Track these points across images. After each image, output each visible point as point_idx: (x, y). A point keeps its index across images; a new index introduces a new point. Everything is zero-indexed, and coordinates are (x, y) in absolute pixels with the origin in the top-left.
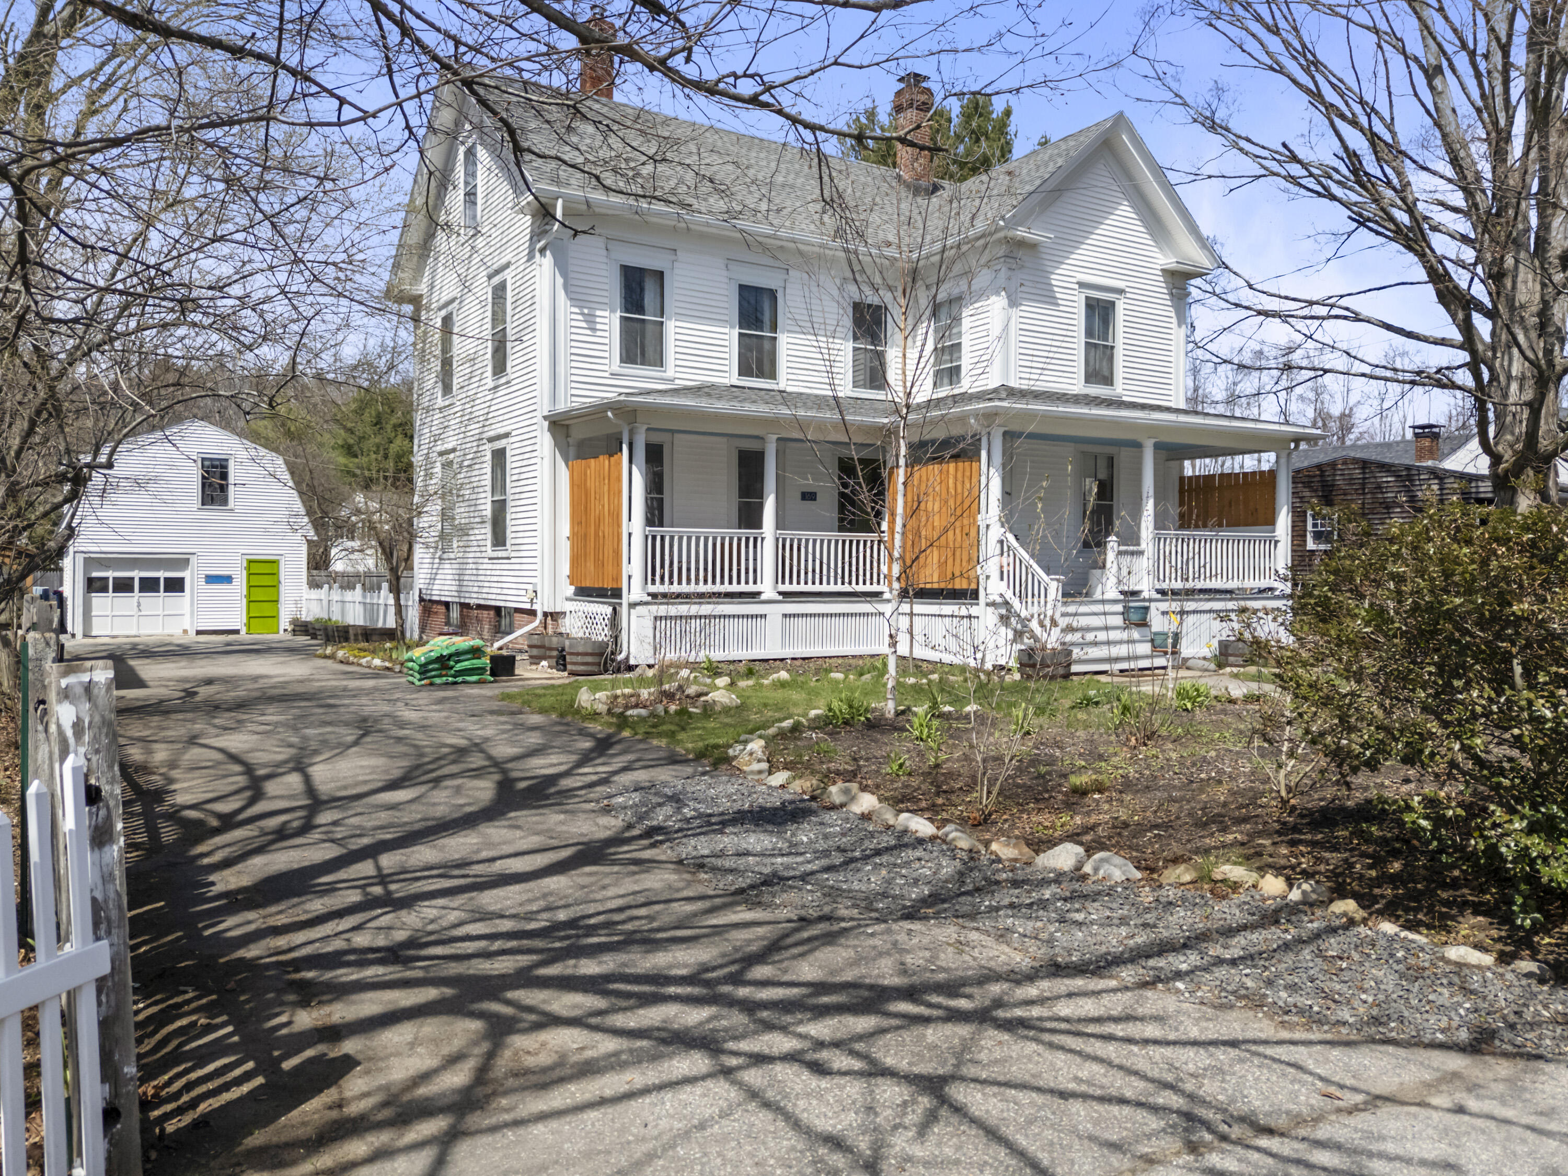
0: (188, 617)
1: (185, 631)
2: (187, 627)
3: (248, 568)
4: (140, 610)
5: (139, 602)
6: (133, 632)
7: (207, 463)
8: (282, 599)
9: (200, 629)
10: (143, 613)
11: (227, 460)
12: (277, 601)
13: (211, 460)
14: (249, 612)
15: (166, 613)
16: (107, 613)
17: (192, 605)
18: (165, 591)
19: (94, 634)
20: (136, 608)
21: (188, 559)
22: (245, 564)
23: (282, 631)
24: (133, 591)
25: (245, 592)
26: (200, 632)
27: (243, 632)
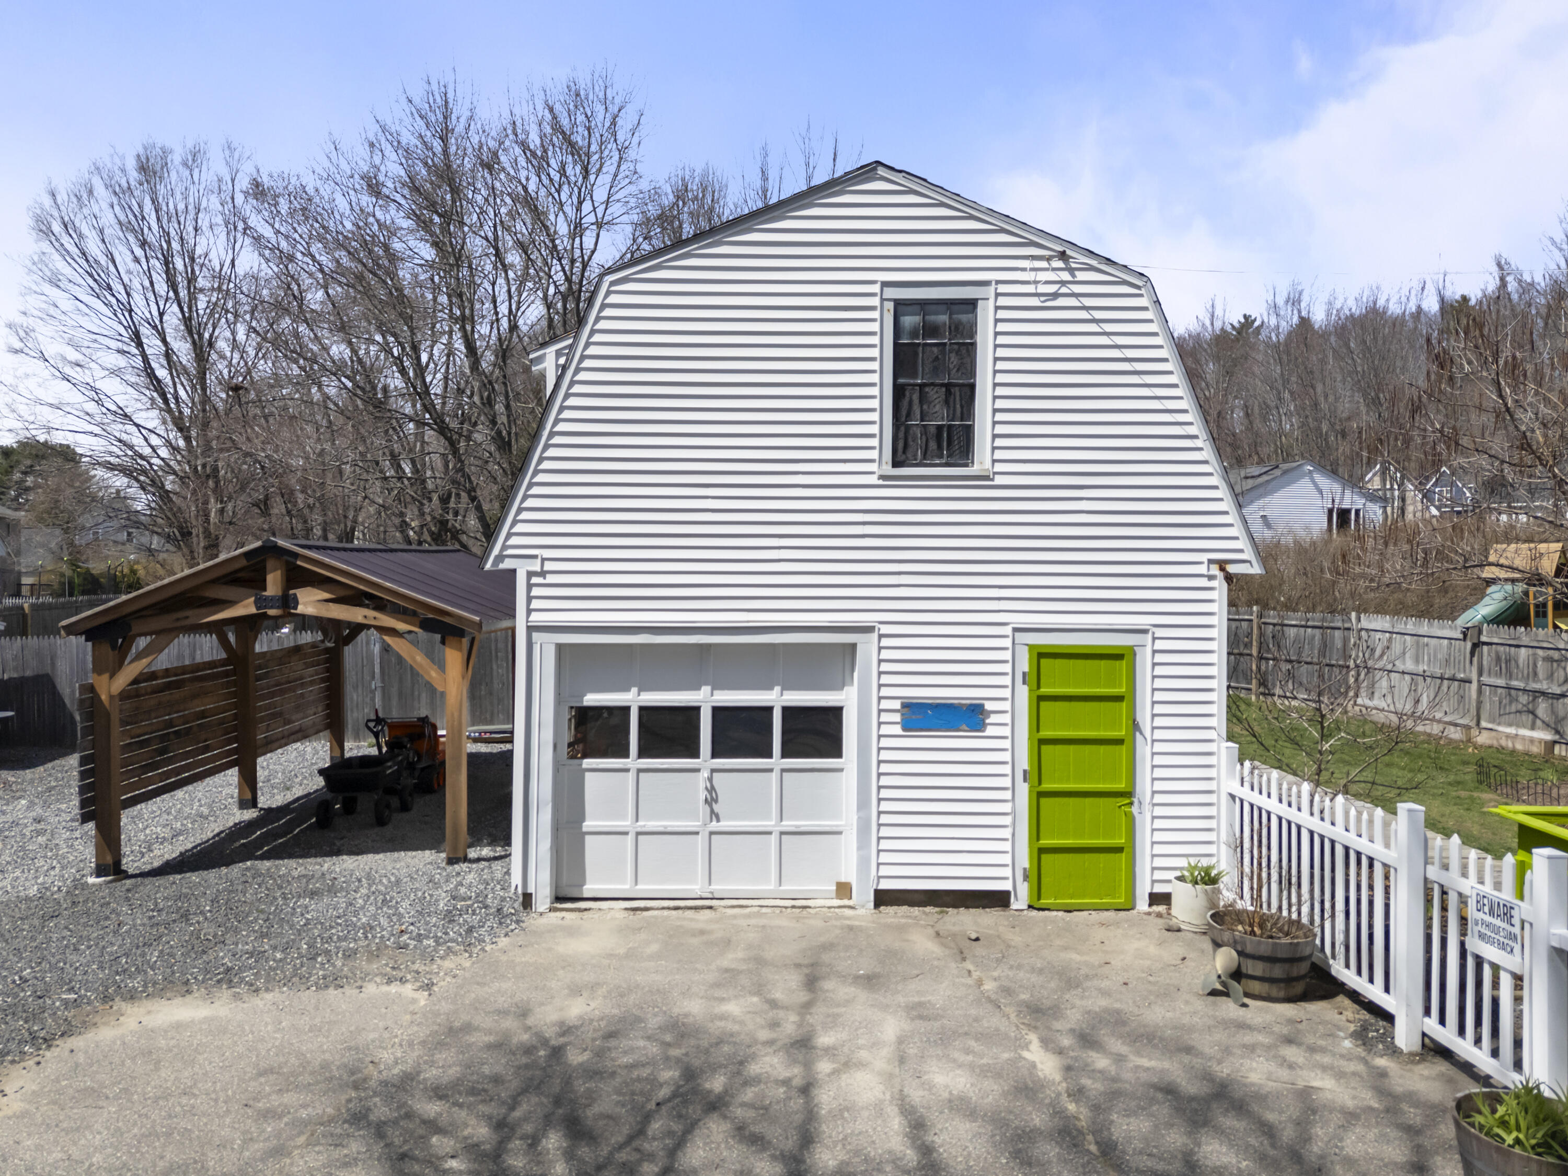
0: (850, 839)
1: (844, 890)
2: (850, 875)
3: (1035, 678)
4: (714, 815)
5: (711, 789)
6: (696, 887)
7: (909, 321)
8: (1144, 786)
9: (885, 885)
10: (724, 825)
11: (972, 304)
12: (1128, 794)
13: (923, 305)
14: (1036, 830)
15: (789, 824)
16: (625, 823)
17: (863, 804)
18: (787, 753)
19: (590, 889)
20: (704, 810)
21: (853, 646)
22: (1024, 665)
23: (1143, 905)
24: (694, 753)
25: (1024, 763)
26: (883, 898)
27: (1019, 903)
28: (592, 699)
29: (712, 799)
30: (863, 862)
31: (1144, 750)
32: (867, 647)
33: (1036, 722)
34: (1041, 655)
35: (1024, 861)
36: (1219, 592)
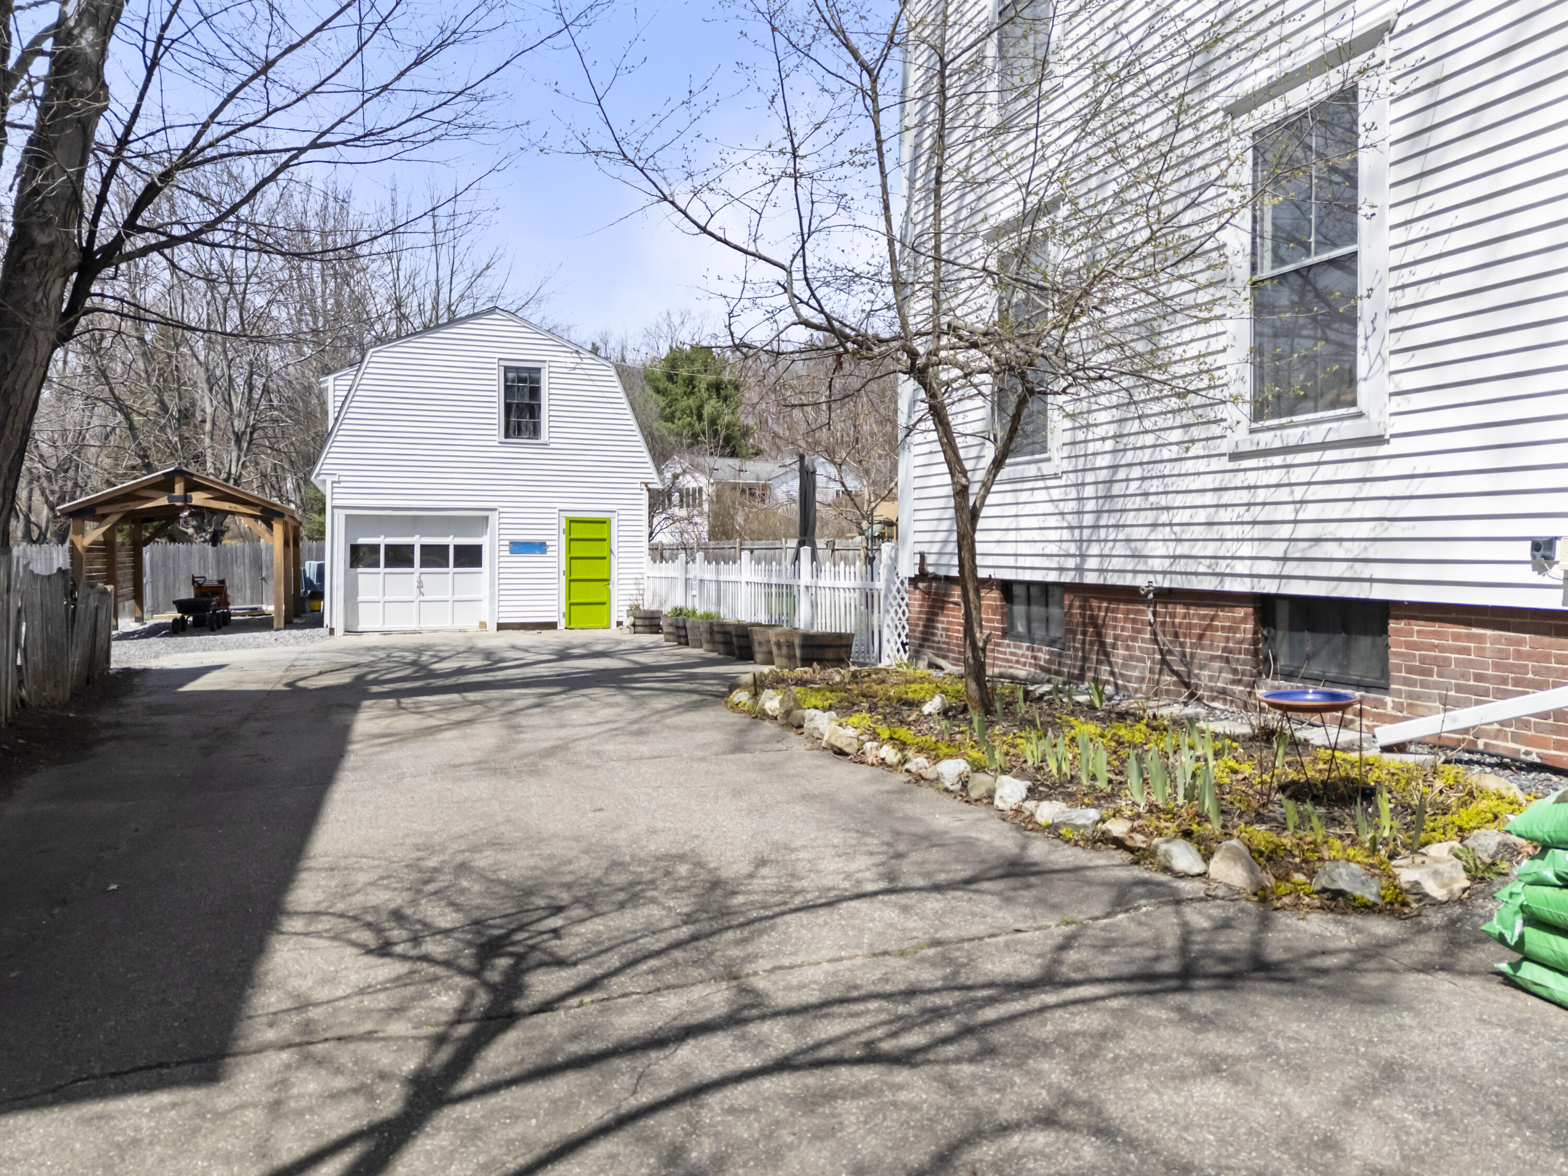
0: (486, 602)
1: (483, 625)
2: (485, 618)
3: (569, 531)
4: (422, 594)
5: (420, 582)
6: (413, 626)
7: (511, 375)
8: (614, 577)
9: (502, 621)
10: (426, 598)
11: (538, 370)
12: (608, 580)
13: (517, 369)
14: (569, 596)
15: (457, 597)
16: (379, 597)
17: (492, 585)
18: (456, 566)
19: (360, 629)
20: (416, 591)
21: (487, 518)
22: (564, 525)
23: (614, 625)
24: (412, 566)
25: (563, 567)
26: (501, 627)
27: (561, 626)
28: (362, 541)
29: (420, 586)
30: (492, 612)
31: (614, 561)
32: (494, 518)
33: (569, 550)
34: (572, 521)
35: (563, 608)
36: (645, 496)
